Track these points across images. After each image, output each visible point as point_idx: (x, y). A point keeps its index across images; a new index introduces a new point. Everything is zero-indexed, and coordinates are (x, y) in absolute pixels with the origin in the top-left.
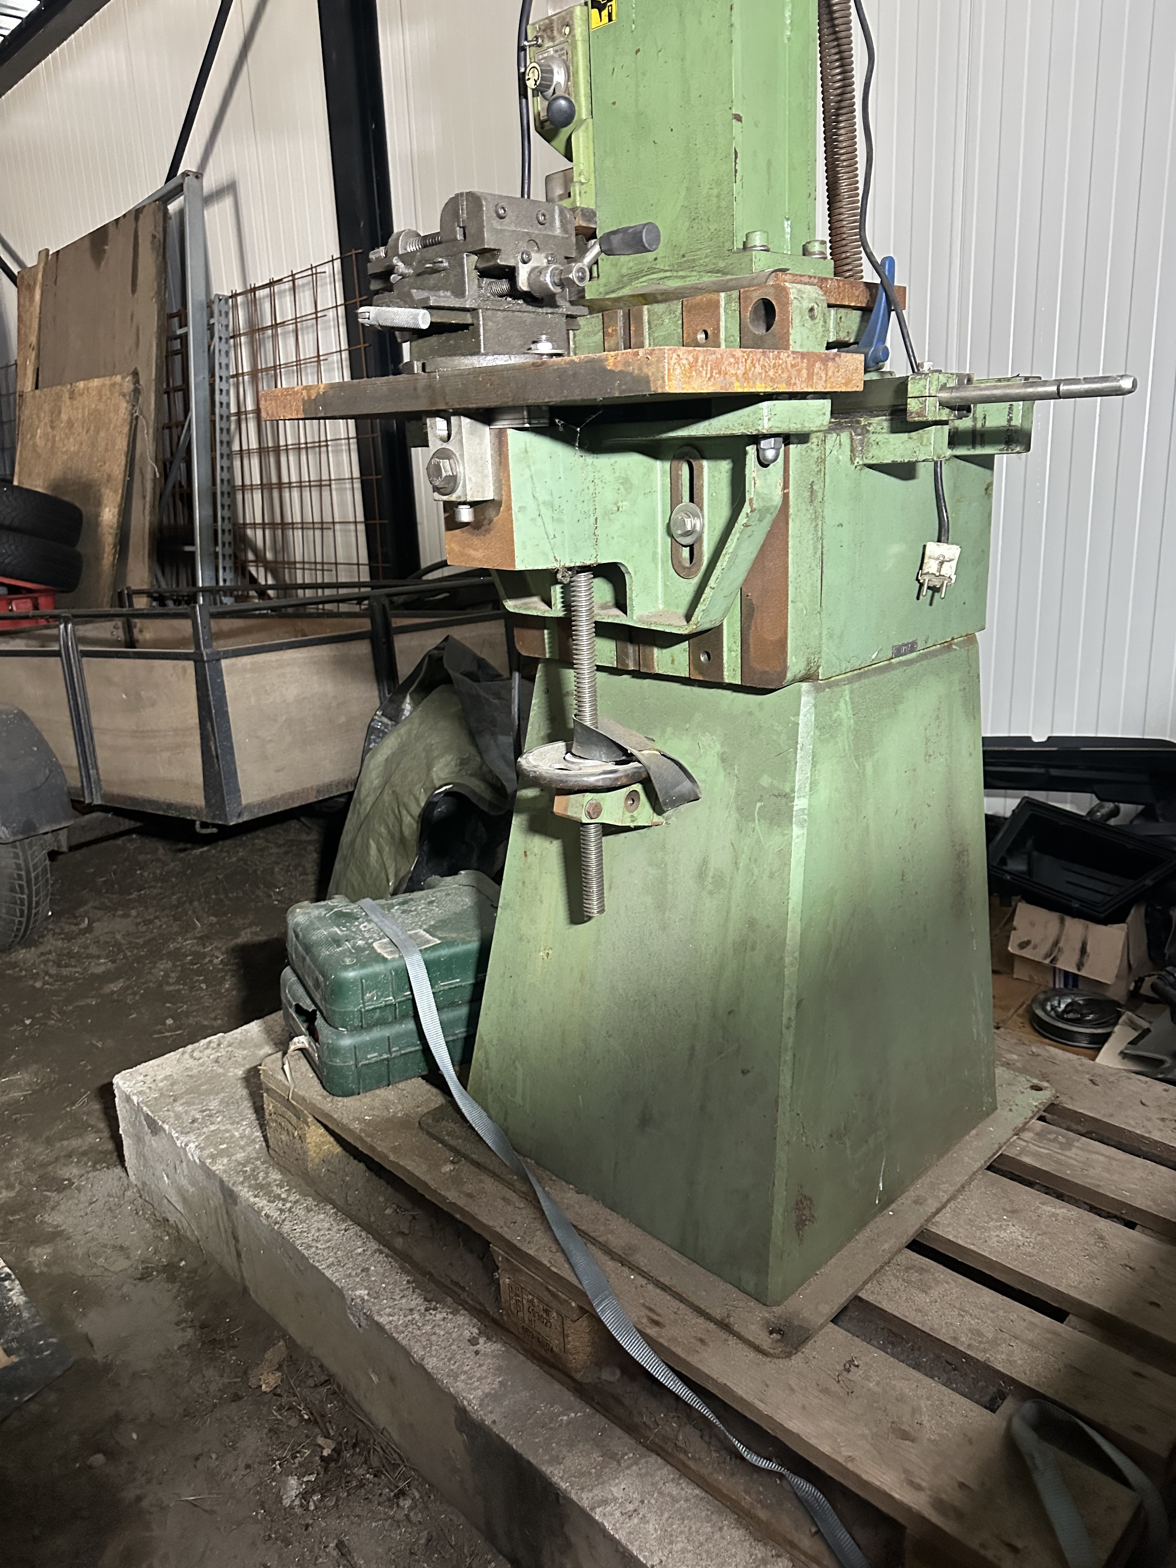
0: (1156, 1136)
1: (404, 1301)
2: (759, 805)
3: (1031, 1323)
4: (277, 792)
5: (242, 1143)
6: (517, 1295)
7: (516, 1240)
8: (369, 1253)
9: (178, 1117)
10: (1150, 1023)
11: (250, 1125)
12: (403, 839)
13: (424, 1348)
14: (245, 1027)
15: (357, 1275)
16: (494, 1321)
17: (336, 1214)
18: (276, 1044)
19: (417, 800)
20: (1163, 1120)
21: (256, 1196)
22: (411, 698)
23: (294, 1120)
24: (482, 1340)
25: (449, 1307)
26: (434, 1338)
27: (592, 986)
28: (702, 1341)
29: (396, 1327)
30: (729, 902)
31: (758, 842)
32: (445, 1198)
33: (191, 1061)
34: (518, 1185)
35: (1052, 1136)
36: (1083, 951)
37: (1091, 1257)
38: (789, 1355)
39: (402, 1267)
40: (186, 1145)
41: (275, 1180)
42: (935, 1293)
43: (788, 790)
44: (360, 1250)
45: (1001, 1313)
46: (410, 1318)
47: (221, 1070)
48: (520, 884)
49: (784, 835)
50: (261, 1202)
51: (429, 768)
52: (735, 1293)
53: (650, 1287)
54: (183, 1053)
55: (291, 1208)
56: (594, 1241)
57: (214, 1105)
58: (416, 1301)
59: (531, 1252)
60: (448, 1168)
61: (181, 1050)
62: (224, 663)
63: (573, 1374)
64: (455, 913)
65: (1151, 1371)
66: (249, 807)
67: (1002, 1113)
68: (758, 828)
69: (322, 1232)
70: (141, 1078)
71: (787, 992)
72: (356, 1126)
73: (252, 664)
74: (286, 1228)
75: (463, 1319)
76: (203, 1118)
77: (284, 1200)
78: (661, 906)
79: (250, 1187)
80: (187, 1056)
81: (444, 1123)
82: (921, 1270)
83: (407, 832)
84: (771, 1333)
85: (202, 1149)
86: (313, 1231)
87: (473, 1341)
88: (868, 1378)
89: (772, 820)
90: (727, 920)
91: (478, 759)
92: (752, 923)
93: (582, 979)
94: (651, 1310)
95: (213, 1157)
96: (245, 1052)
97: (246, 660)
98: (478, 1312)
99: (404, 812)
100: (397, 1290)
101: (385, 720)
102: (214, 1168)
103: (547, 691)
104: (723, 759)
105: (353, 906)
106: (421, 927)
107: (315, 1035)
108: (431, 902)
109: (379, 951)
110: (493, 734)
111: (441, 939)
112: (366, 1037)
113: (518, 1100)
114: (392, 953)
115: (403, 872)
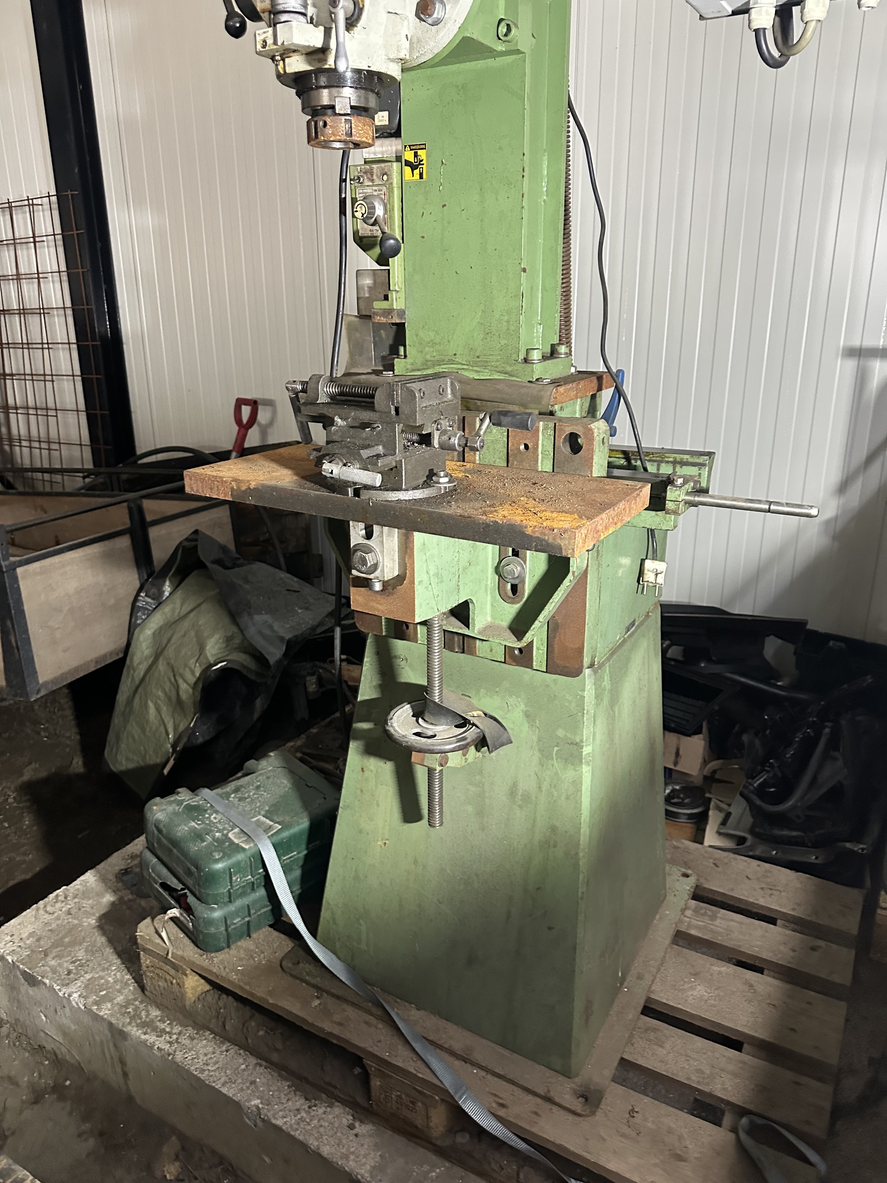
0: (762, 902)
1: (290, 1103)
2: (556, 749)
3: (729, 1058)
4: (65, 669)
5: (118, 987)
6: (386, 1092)
7: (386, 1055)
8: (251, 1067)
9: (54, 971)
10: (729, 805)
11: (118, 969)
12: (179, 702)
13: (317, 1139)
14: (82, 878)
15: (248, 1088)
16: (364, 1109)
17: (214, 1037)
18: (114, 891)
19: (193, 672)
20: (762, 889)
21: (145, 1034)
22: (171, 581)
23: (172, 972)
24: (357, 1124)
25: (325, 1102)
26: (322, 1130)
27: (424, 867)
28: (536, 1113)
29: (291, 1126)
30: (535, 814)
31: (556, 774)
32: (322, 1030)
33: (46, 916)
34: (375, 1010)
35: (703, 911)
36: (677, 754)
37: (750, 1001)
38: (593, 1113)
39: (280, 1075)
40: (70, 996)
41: (157, 1016)
42: (667, 1046)
43: (578, 741)
44: (243, 1067)
45: (709, 1053)
46: (299, 1116)
47: (76, 922)
48: (359, 792)
49: (576, 771)
50: (151, 1038)
51: (202, 648)
52: (548, 1073)
53: (489, 1077)
54: (38, 909)
55: (177, 1039)
56: (441, 1047)
57: (81, 954)
58: (299, 1102)
59: (400, 1064)
60: (316, 1002)
61: (34, 906)
62: (19, 570)
63: (434, 1141)
64: (281, 796)
65: (804, 1080)
66: (46, 684)
67: (670, 898)
68: (556, 764)
69: (209, 1056)
70: (8, 938)
71: (581, 877)
72: (234, 977)
73: (41, 568)
74: (179, 1057)
75: (338, 1109)
76: (76, 968)
77: (169, 1033)
78: (480, 813)
79: (137, 1026)
80: (41, 912)
81: (301, 965)
82: (655, 1030)
83: (184, 696)
84: (578, 1098)
85: (85, 998)
86: (201, 1057)
87: (351, 1127)
88: (646, 1120)
89: (566, 760)
90: (534, 826)
91: (241, 636)
92: (553, 829)
93: (416, 862)
94: (496, 1095)
95: (96, 1003)
96: (90, 902)
97: (36, 565)
98: (350, 1104)
99: (180, 681)
100: (283, 1096)
101: (149, 600)
102: (101, 1014)
103: (378, 653)
104: (527, 715)
105: (197, 798)
106: (259, 814)
107: (188, 909)
108: (258, 787)
109: (236, 841)
110: (250, 615)
111: (278, 823)
112: (232, 908)
113: (363, 946)
114: (246, 842)
115: (182, 727)
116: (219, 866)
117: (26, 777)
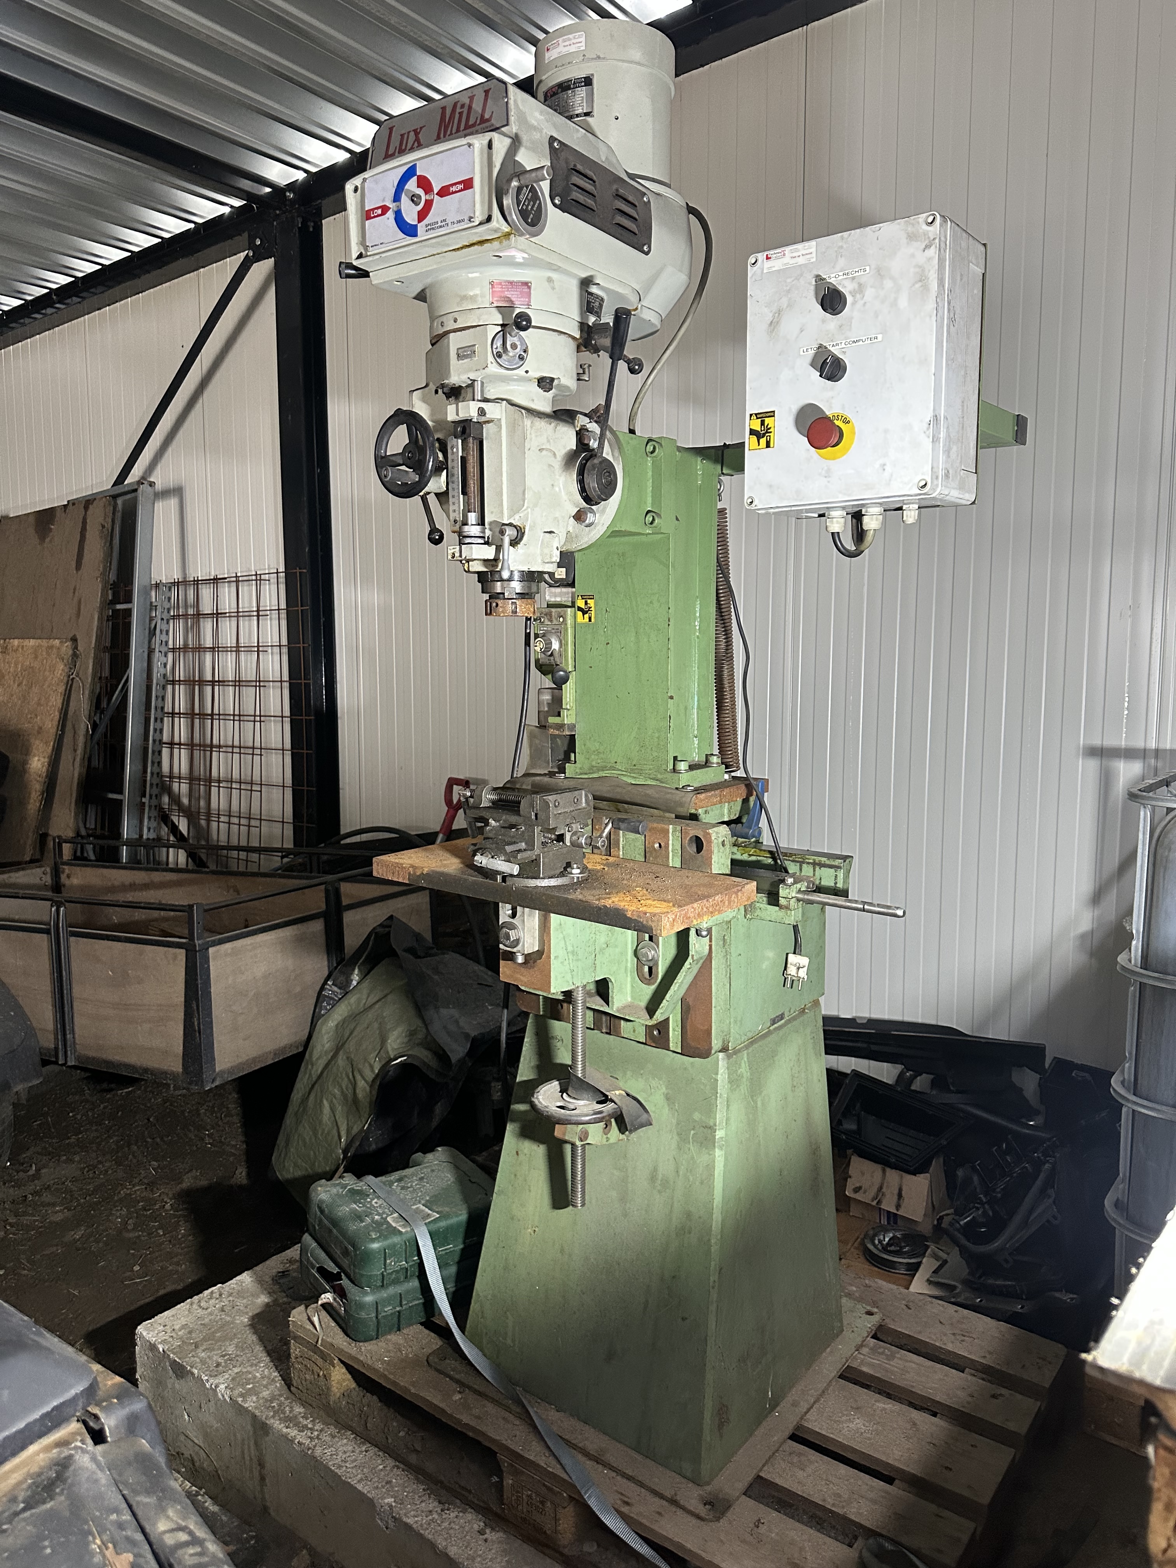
0: (950, 1347)
1: (423, 1504)
2: (692, 1132)
3: (872, 1487)
4: (243, 1058)
5: (265, 1383)
6: (518, 1492)
7: (519, 1449)
8: (388, 1468)
9: (203, 1362)
10: (948, 1254)
11: (266, 1366)
12: (355, 1100)
13: (446, 1539)
14: (238, 1278)
15: (383, 1487)
16: (496, 1515)
17: (355, 1438)
18: (269, 1293)
19: (372, 1067)
20: (954, 1334)
21: (287, 1428)
22: (360, 969)
23: (320, 1362)
24: (488, 1531)
25: (459, 1507)
26: (451, 1532)
27: (570, 1255)
28: (659, 1514)
29: (421, 1525)
30: (672, 1199)
31: (693, 1158)
32: (459, 1421)
33: (200, 1310)
34: (513, 1407)
35: (881, 1350)
36: (900, 1195)
37: (908, 1438)
38: (718, 1519)
39: (417, 1479)
40: (216, 1386)
41: (300, 1413)
42: (809, 1470)
43: (712, 1124)
44: (381, 1467)
45: (852, 1480)
46: (430, 1517)
47: (228, 1319)
48: (513, 1176)
49: (710, 1155)
50: (293, 1432)
51: (383, 1041)
52: (678, 1479)
53: (619, 1478)
54: (192, 1304)
55: (318, 1435)
56: (574, 1447)
57: (231, 1349)
58: (432, 1504)
59: (531, 1458)
60: (457, 1397)
61: (189, 1300)
62: (211, 951)
63: (561, 1549)
64: (443, 1189)
65: (947, 1513)
66: (222, 1072)
67: (846, 1333)
68: (692, 1148)
69: (348, 1454)
70: (161, 1328)
71: (713, 1263)
72: (379, 1366)
74: (318, 1452)
75: (470, 1516)
76: (226, 1361)
77: (311, 1429)
78: (623, 1199)
79: (280, 1419)
80: (195, 1307)
81: (447, 1361)
82: (800, 1454)
83: (360, 1094)
84: (705, 1504)
85: (232, 1389)
86: (340, 1454)
87: (481, 1532)
88: (771, 1531)
89: (702, 1143)
90: (671, 1212)
91: (425, 1031)
92: (689, 1215)
93: (562, 1250)
94: (622, 1494)
95: (242, 1395)
96: (245, 1301)
97: (228, 946)
98: (483, 1510)
99: (358, 1077)
100: (417, 1497)
101: (336, 989)
102: (246, 1405)
103: (537, 1034)
104: (668, 1098)
105: (361, 1184)
106: (420, 1202)
107: (341, 1293)
108: (421, 1179)
109: (394, 1225)
110: (436, 1008)
111: (438, 1212)
112: (384, 1294)
113: (509, 1342)
114: (404, 1226)
115: (355, 1130)
116: (375, 1246)
117: (184, 1185)
